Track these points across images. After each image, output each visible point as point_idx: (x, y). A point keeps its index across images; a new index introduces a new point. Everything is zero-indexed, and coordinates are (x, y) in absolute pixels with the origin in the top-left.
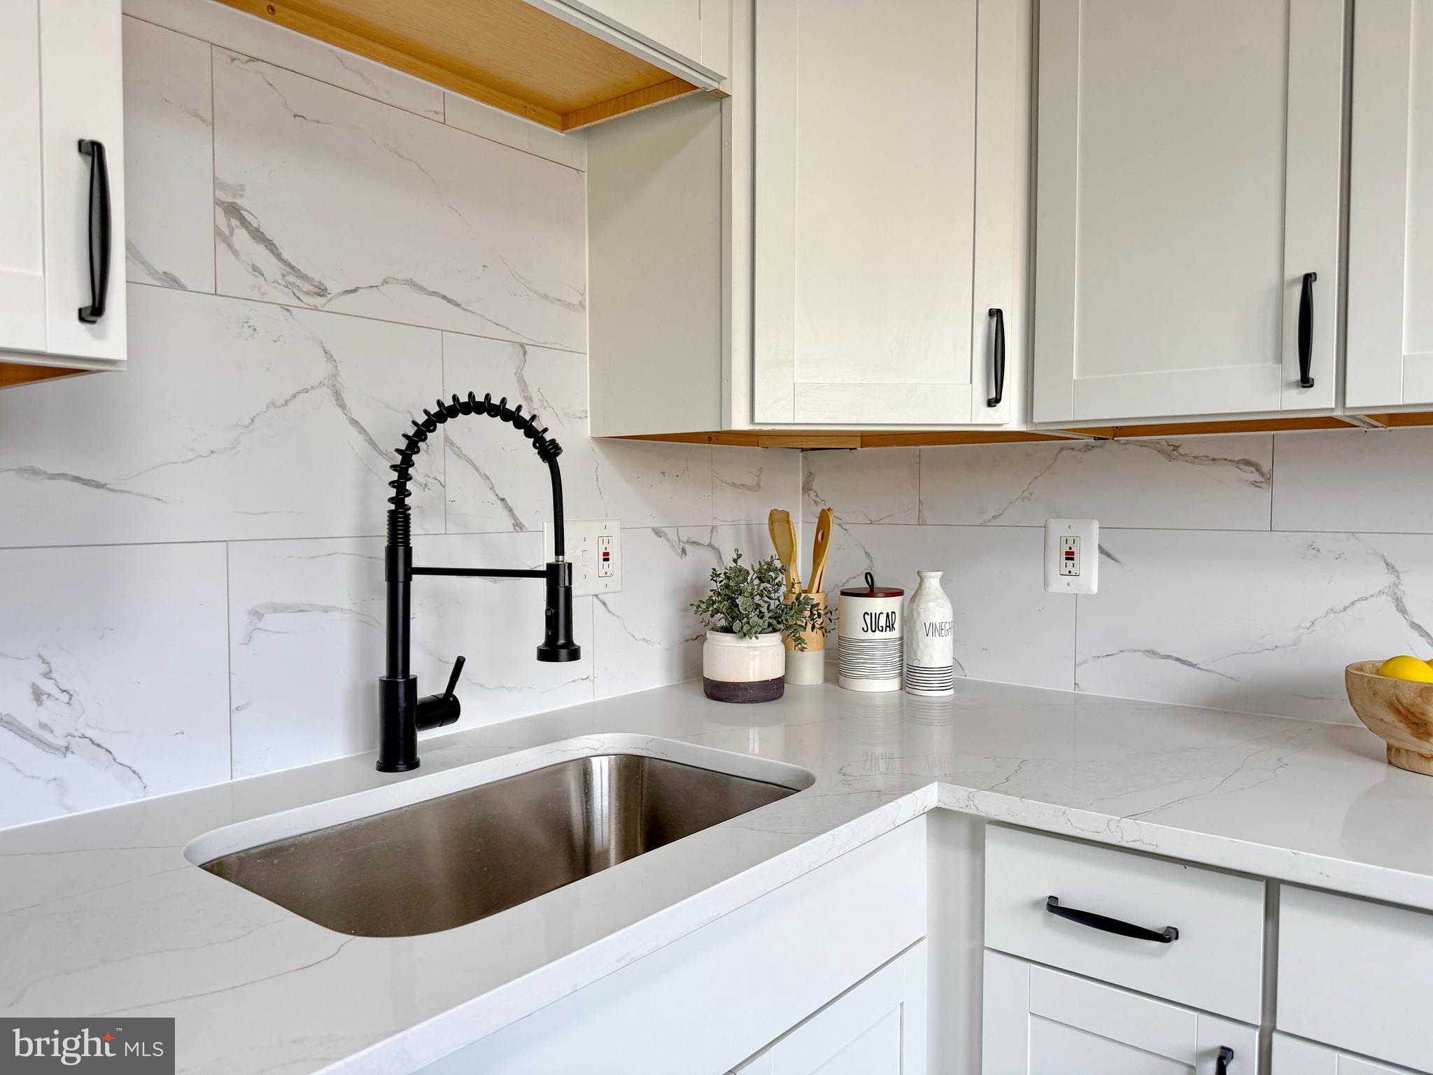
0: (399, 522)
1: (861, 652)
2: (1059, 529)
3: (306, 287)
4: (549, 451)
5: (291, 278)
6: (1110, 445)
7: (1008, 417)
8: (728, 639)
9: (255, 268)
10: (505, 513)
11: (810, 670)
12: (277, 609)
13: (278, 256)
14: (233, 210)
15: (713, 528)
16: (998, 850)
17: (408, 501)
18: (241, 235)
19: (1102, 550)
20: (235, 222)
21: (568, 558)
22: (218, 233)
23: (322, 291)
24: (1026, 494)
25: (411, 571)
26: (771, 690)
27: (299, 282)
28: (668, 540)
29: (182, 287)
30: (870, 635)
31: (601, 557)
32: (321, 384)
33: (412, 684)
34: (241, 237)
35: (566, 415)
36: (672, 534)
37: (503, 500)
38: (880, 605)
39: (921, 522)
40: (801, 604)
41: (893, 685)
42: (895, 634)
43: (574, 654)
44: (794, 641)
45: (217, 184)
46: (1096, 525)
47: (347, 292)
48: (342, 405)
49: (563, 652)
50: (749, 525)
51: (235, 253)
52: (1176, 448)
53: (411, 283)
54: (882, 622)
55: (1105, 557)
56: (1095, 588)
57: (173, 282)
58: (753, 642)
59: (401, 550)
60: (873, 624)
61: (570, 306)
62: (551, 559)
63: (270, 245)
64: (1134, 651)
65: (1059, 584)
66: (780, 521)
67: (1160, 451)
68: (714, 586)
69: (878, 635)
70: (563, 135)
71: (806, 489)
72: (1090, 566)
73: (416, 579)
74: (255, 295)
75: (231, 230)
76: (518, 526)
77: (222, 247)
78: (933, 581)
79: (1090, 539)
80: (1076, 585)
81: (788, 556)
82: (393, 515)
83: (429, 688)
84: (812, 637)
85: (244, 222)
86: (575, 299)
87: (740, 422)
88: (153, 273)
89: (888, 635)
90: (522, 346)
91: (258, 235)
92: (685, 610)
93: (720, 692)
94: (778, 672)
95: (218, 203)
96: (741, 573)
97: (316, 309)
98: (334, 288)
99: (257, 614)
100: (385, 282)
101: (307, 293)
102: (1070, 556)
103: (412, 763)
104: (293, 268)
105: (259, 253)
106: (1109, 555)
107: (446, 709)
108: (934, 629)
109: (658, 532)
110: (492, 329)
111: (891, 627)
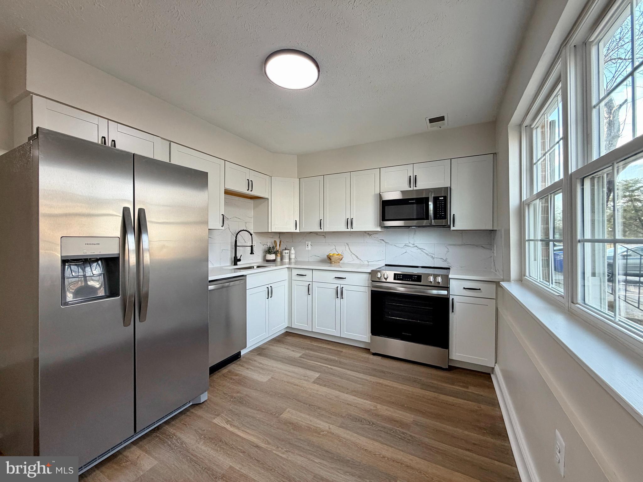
0: (236, 241)
1: (285, 257)
2: (307, 242)
4: (251, 235)
7: (298, 231)
8: (269, 255)
11: (279, 259)
12: (224, 250)
15: (267, 242)
16: (293, 270)
17: (237, 239)
21: (253, 245)
23: (228, 219)
24: (303, 239)
25: (237, 246)
26: (274, 261)
28: (262, 244)
30: (285, 255)
31: (256, 246)
32: (228, 228)
33: (237, 257)
35: (252, 230)
38: (287, 251)
39: (293, 242)
40: (278, 251)
41: (288, 260)
43: (253, 254)
44: (276, 255)
47: (230, 219)
48: (229, 230)
50: (272, 242)
53: (236, 217)
56: (310, 249)
58: (272, 255)
59: (236, 244)
60: (286, 253)
61: (251, 218)
62: (251, 245)
64: (314, 256)
65: (307, 249)
66: (275, 242)
67: (316, 234)
68: (267, 249)
69: (286, 255)
70: (251, 200)
71: (279, 238)
72: (310, 246)
73: (237, 247)
76: (245, 242)
78: (292, 248)
79: (310, 243)
80: (308, 249)
81: (276, 246)
82: (235, 241)
83: (238, 258)
84: (279, 255)
86: (251, 217)
87: (270, 231)
89: (287, 255)
90: (246, 223)
92: (264, 252)
93: (268, 261)
94: (275, 259)
96: (270, 247)
97: (227, 221)
99: (222, 250)
100: (234, 217)
102: (308, 246)
103: (237, 265)
107: (240, 260)
108: (292, 254)
109: (260, 243)
110: (243, 221)
111: (288, 254)
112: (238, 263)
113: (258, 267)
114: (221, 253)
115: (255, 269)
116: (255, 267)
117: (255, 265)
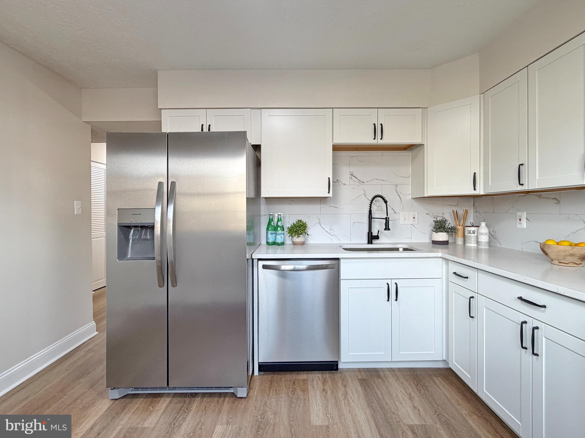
0: (370, 212)
1: (467, 238)
2: (519, 214)
3: (362, 182)
4: (385, 202)
5: (359, 182)
6: (528, 195)
9: (355, 181)
10: (393, 211)
12: (356, 222)
13: (357, 179)
14: (352, 175)
15: (443, 213)
16: (451, 264)
17: (371, 209)
18: (353, 177)
19: (527, 218)
20: (352, 176)
22: (350, 178)
23: (363, 182)
24: (513, 206)
25: (372, 218)
26: (445, 243)
27: (360, 182)
28: (431, 216)
29: (346, 185)
31: (413, 218)
32: (363, 194)
33: (372, 233)
34: (353, 178)
35: (406, 195)
36: (431, 214)
37: (392, 209)
38: (473, 229)
39: (494, 212)
41: (476, 245)
42: (476, 235)
43: (389, 230)
44: (450, 234)
45: (350, 172)
46: (525, 213)
47: (367, 182)
48: (366, 197)
49: (387, 229)
51: (352, 180)
52: (541, 195)
53: (377, 179)
54: (472, 232)
55: (527, 220)
56: (525, 227)
57: (345, 184)
58: (441, 233)
59: (370, 215)
60: (469, 232)
62: (386, 217)
63: (357, 178)
64: (533, 241)
65: (518, 226)
67: (538, 196)
69: (470, 235)
70: (405, 151)
71: (474, 205)
72: (524, 222)
74: (355, 184)
75: (352, 177)
76: (395, 212)
77: (350, 179)
78: (483, 224)
79: (524, 215)
80: (522, 226)
84: (459, 234)
85: (353, 176)
86: (408, 176)
87: (426, 196)
88: (343, 184)
89: (474, 235)
90: (396, 185)
91: (355, 177)
93: (435, 243)
95: (350, 174)
97: (362, 185)
98: (365, 182)
99: (353, 223)
100: (373, 180)
101: (361, 183)
102: (520, 220)
103: (371, 243)
104: (359, 180)
105: (355, 179)
106: (528, 220)
107: (377, 237)
108: (481, 234)
109: (427, 214)
110: (391, 183)
111: (474, 233)
112: (374, 241)
113: (405, 250)
114: (353, 226)
115: (401, 252)
116: (401, 250)
117: (401, 247)
